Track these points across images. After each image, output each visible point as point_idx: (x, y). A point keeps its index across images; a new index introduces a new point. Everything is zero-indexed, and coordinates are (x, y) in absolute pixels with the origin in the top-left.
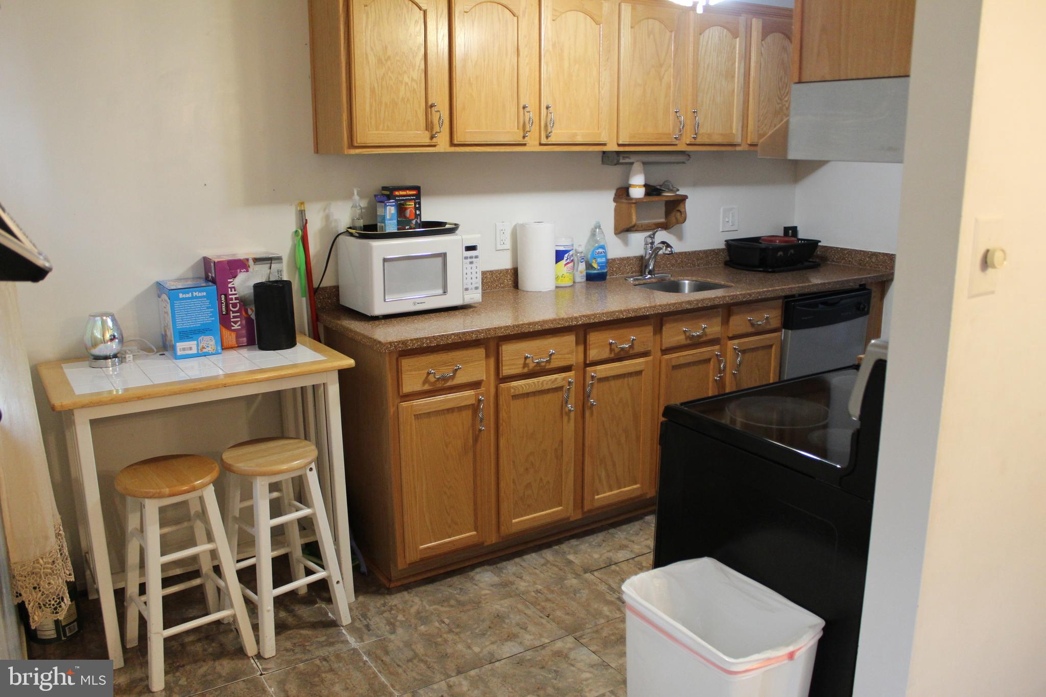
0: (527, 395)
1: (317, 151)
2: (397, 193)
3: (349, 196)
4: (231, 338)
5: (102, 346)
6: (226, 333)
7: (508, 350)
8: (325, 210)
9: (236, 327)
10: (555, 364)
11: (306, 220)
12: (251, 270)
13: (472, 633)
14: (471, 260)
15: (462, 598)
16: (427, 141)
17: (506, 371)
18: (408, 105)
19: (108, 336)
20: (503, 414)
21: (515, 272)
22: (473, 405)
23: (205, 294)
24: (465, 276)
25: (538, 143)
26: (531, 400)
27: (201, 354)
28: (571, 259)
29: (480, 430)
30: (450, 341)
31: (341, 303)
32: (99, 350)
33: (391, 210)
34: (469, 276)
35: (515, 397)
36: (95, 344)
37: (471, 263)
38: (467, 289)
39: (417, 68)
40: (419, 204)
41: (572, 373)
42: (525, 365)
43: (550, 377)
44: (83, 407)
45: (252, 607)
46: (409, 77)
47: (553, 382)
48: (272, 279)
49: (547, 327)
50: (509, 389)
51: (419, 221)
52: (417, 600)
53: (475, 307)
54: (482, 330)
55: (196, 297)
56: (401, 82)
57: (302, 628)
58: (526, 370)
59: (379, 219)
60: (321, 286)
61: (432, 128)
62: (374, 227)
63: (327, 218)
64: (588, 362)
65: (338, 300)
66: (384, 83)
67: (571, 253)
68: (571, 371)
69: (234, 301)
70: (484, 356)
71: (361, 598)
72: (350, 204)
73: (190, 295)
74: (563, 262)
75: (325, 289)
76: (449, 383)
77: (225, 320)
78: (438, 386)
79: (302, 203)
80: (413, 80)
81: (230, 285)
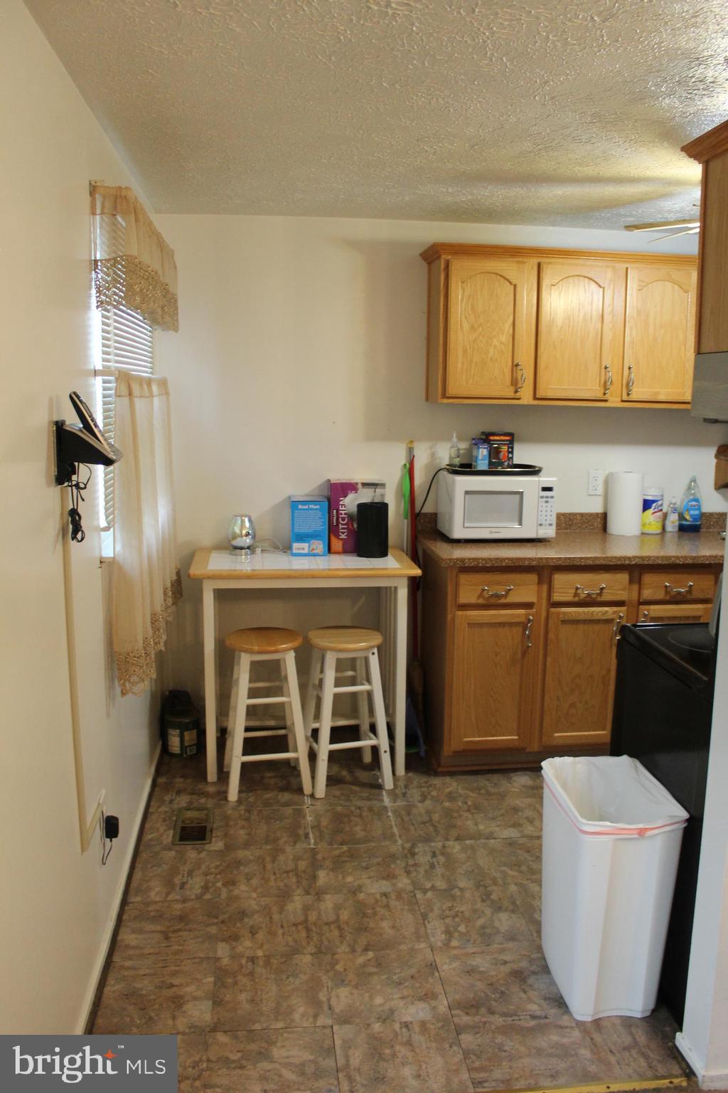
0: (577, 622)
1: (427, 399)
2: (492, 438)
3: (449, 439)
4: (337, 545)
5: (239, 539)
6: (334, 540)
7: (560, 579)
8: (431, 449)
9: (343, 536)
10: (606, 597)
11: (414, 456)
12: (359, 492)
13: (485, 816)
14: (547, 499)
15: (492, 790)
16: (511, 394)
17: (557, 597)
18: (496, 365)
19: (244, 532)
20: (551, 636)
21: (604, 516)
22: (523, 623)
23: (318, 507)
24: (540, 513)
25: (620, 399)
26: (581, 627)
27: (312, 554)
28: (660, 508)
29: (528, 647)
30: (504, 564)
31: (439, 528)
32: (238, 542)
33: (483, 452)
34: (544, 513)
35: (564, 622)
36: (235, 537)
37: (547, 502)
38: (541, 525)
39: (506, 333)
40: (512, 448)
41: (624, 609)
42: (576, 595)
43: (601, 609)
44: (209, 578)
45: (313, 756)
46: (498, 341)
47: (603, 614)
48: (376, 501)
49: (598, 562)
50: (559, 614)
51: (511, 463)
52: (455, 784)
53: (549, 541)
54: (535, 558)
55: (312, 509)
56: (491, 345)
57: (355, 785)
58: (576, 599)
59: (474, 459)
60: (422, 511)
61: (516, 385)
62: (469, 466)
63: (433, 455)
64: (641, 600)
65: (436, 526)
66: (475, 345)
67: (659, 503)
68: (624, 606)
69: (343, 516)
70: (537, 581)
71: (410, 774)
72: (449, 445)
73: (307, 507)
74: (651, 511)
75: (426, 514)
76: (503, 601)
77: (333, 530)
78: (491, 601)
79: (412, 442)
80: (501, 343)
81: (341, 503)
